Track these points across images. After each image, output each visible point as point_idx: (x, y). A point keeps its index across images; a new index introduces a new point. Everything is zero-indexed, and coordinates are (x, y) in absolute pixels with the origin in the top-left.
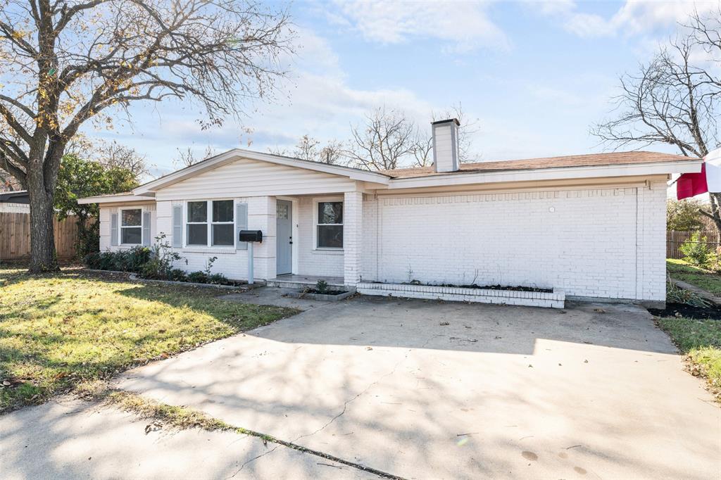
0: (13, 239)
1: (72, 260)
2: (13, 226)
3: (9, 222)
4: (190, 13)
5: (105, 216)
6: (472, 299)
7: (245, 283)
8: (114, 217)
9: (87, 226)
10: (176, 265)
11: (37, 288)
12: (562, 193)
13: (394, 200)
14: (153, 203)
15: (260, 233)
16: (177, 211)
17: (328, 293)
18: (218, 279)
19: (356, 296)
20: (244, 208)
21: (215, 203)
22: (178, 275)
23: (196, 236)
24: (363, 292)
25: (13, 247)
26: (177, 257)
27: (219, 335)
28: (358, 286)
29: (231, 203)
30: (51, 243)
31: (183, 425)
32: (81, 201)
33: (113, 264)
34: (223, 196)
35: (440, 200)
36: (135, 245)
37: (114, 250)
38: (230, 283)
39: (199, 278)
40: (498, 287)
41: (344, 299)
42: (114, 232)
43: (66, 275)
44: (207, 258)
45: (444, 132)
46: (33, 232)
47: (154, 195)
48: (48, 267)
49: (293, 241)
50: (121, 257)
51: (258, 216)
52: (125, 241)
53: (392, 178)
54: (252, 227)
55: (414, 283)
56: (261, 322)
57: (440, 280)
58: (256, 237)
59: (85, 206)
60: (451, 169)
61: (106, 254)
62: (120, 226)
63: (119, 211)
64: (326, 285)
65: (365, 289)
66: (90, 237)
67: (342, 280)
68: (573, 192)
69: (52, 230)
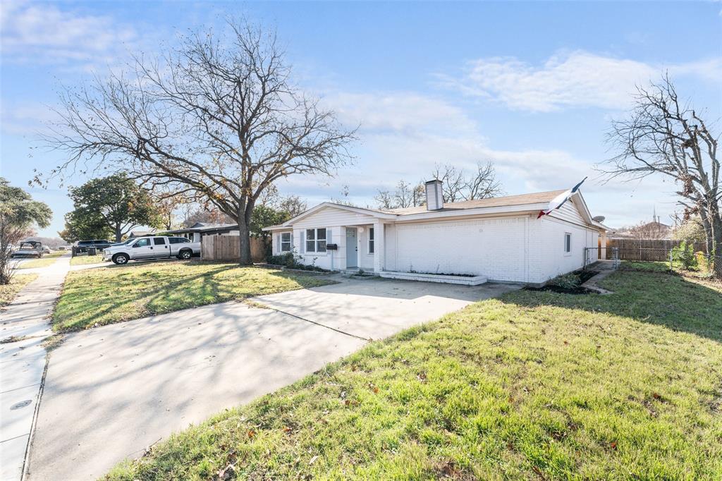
0: (235, 249)
1: (262, 260)
2: (235, 242)
3: (233, 241)
4: (314, 125)
5: (274, 237)
6: (432, 280)
7: (330, 271)
8: (278, 237)
9: (267, 242)
10: (300, 261)
11: (239, 271)
12: (486, 221)
13: (403, 227)
14: (292, 230)
15: (336, 245)
16: (302, 234)
17: (364, 276)
18: (318, 269)
19: (378, 278)
20: (330, 232)
21: (319, 230)
22: (301, 267)
23: (310, 247)
24: (383, 276)
25: (235, 253)
26: (301, 258)
27: (296, 288)
28: (381, 273)
29: (325, 229)
30: (249, 251)
31: (259, 308)
32: (263, 230)
33: (278, 262)
34: (321, 227)
35: (427, 226)
36: (286, 252)
37: (278, 254)
38: (323, 270)
39: (310, 268)
40: (452, 275)
41: (370, 279)
42: (278, 245)
43: (255, 266)
44: (312, 258)
45: (431, 187)
46: (241, 245)
47: (292, 226)
48: (247, 262)
49: (358, 249)
50: (280, 258)
51: (336, 237)
52: (283, 250)
53: (398, 215)
54: (333, 242)
55: (412, 272)
56: (316, 286)
57: (425, 271)
58: (334, 247)
59: (266, 232)
60: (435, 208)
61: (275, 257)
62: (281, 242)
63: (281, 234)
64: (363, 272)
65: (383, 275)
66: (268, 247)
67: (372, 269)
68: (492, 220)
69: (249, 245)
